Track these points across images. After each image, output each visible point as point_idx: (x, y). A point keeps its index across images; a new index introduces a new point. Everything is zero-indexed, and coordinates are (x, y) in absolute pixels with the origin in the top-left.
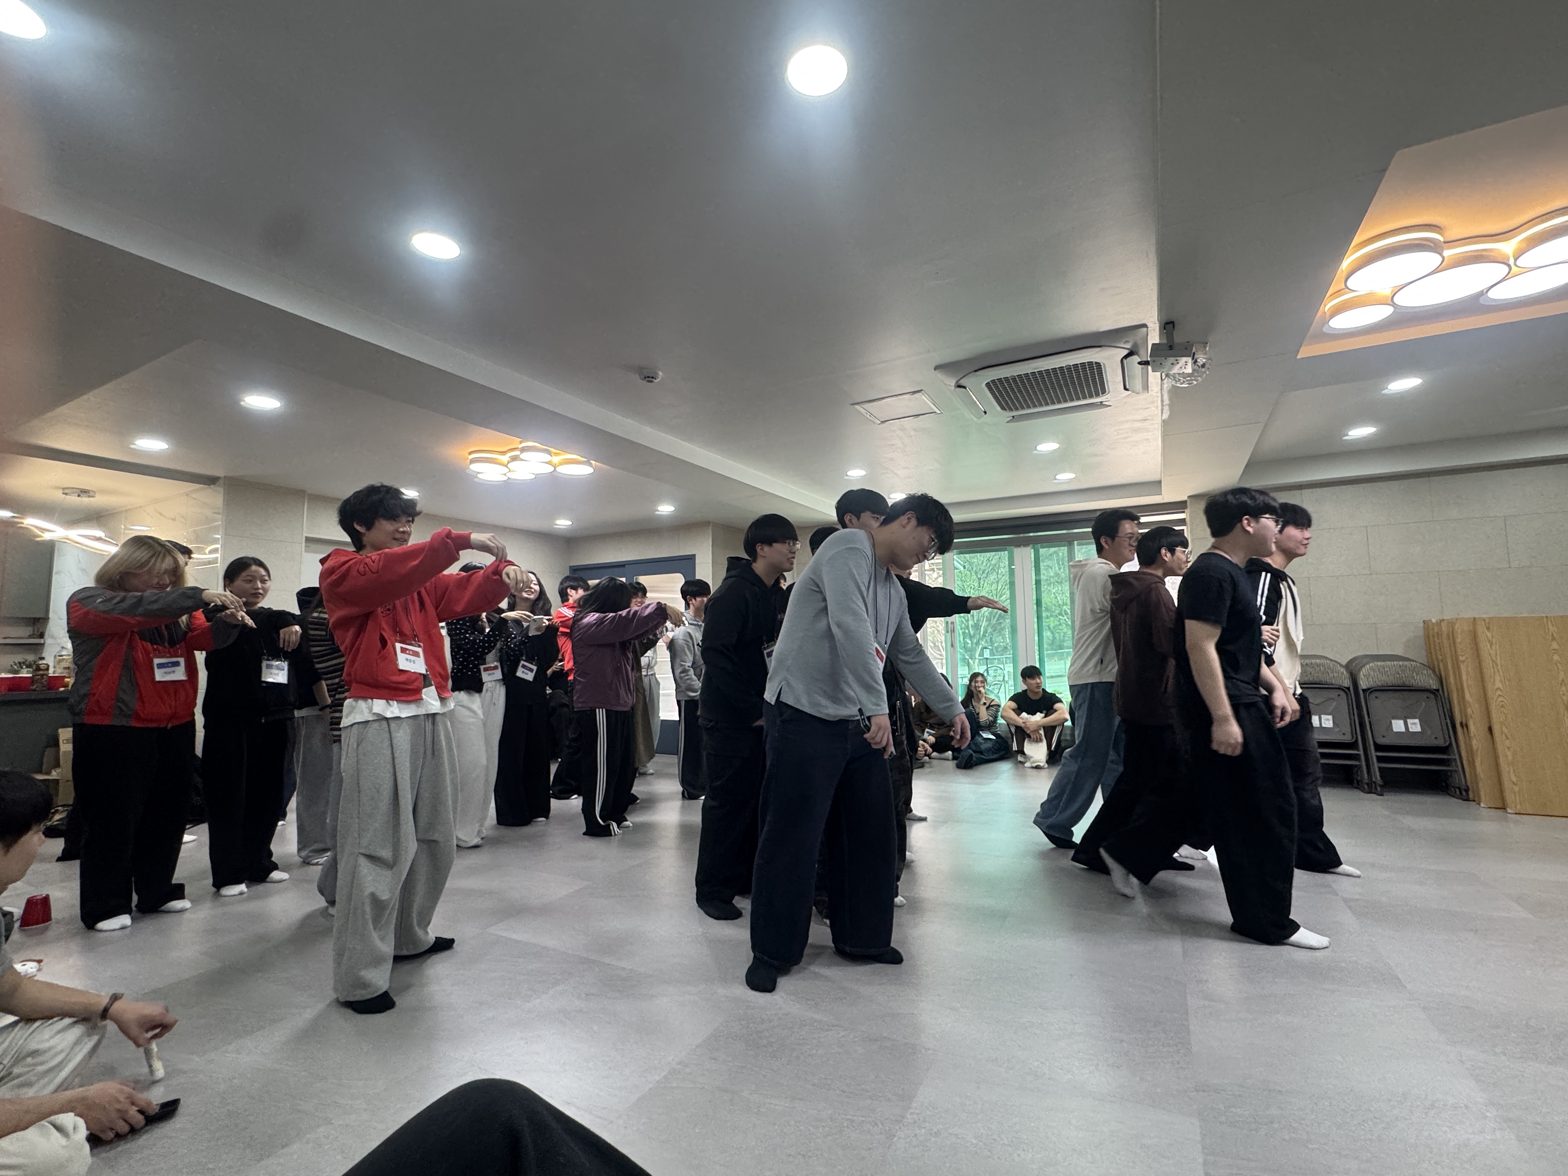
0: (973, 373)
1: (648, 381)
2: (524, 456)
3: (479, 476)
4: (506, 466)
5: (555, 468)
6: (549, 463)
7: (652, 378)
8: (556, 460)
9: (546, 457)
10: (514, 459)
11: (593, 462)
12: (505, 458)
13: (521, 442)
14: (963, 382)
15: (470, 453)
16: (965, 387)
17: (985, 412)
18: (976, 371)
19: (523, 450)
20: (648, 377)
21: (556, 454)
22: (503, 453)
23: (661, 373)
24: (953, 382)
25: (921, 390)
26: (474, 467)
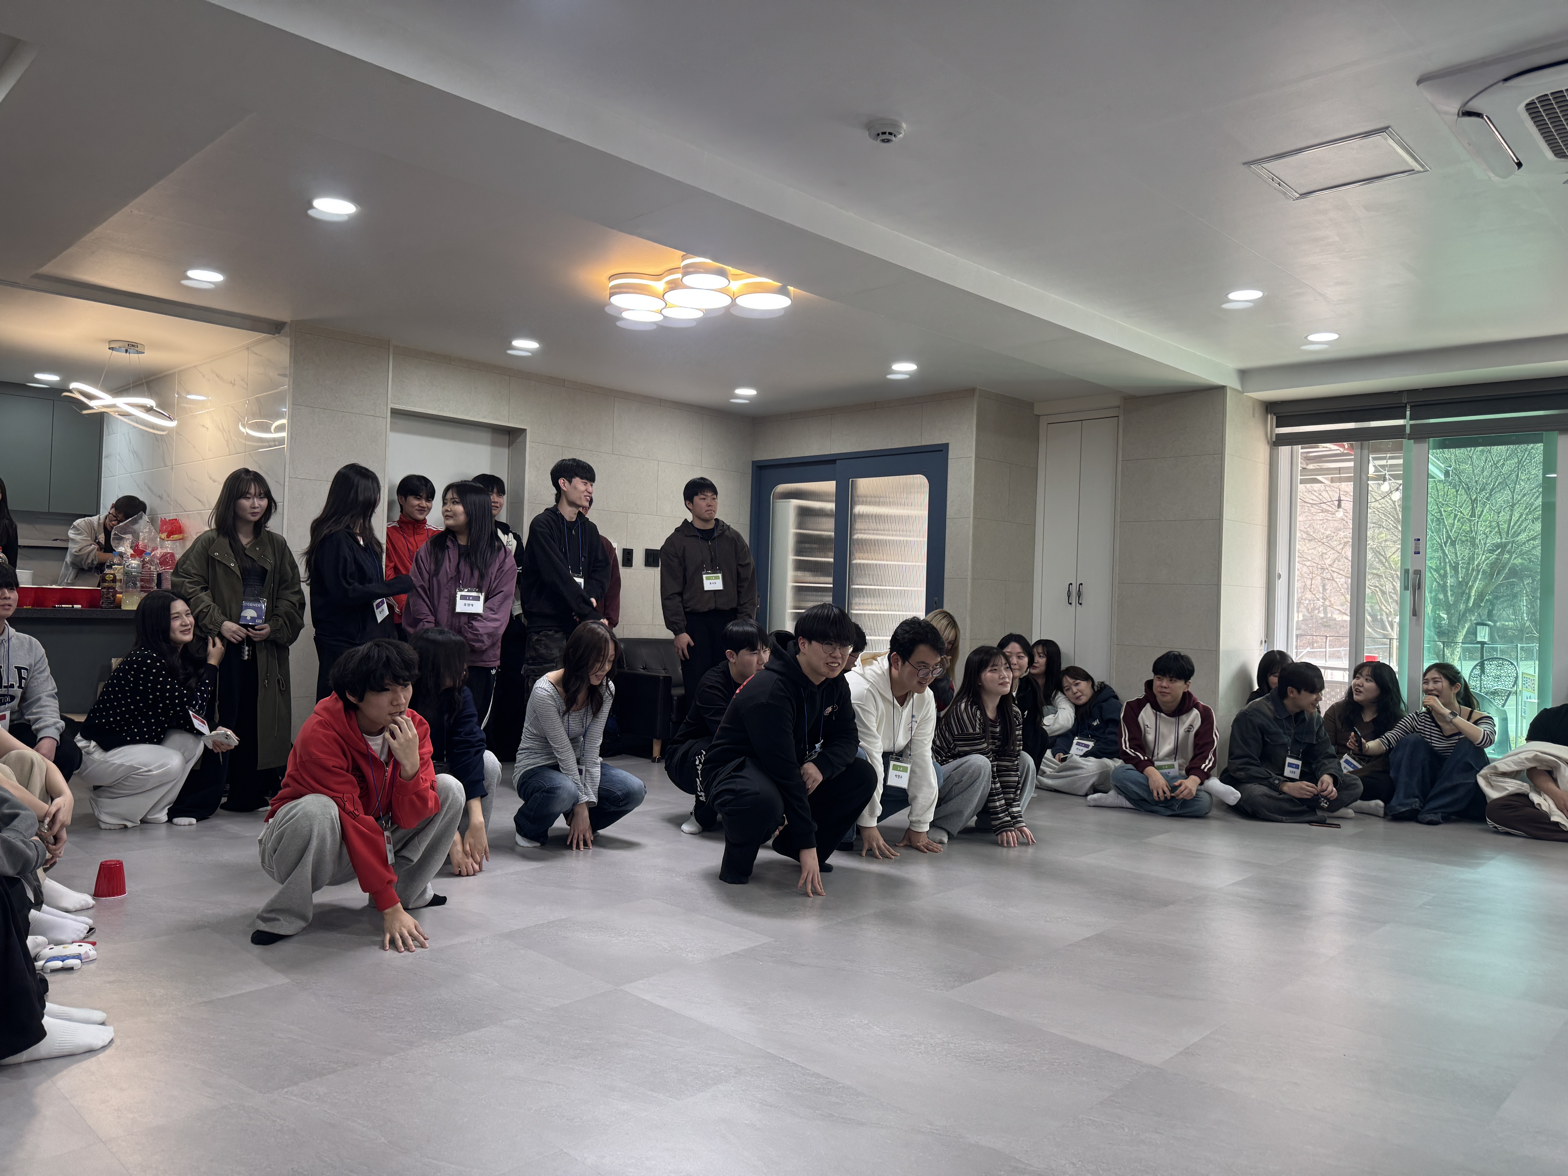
0: (1501, 84)
1: (883, 141)
2: (688, 280)
3: (625, 315)
4: (662, 297)
5: (734, 300)
6: (723, 291)
7: (890, 134)
8: (735, 286)
9: (720, 281)
10: (674, 285)
11: (791, 288)
12: (659, 286)
13: (684, 258)
14: (1474, 106)
15: (612, 277)
16: (1479, 115)
17: (1519, 165)
18: (1506, 80)
19: (687, 271)
20: (884, 133)
21: (736, 277)
22: (658, 277)
23: (904, 125)
24: (1454, 107)
25: (1387, 128)
26: (617, 300)
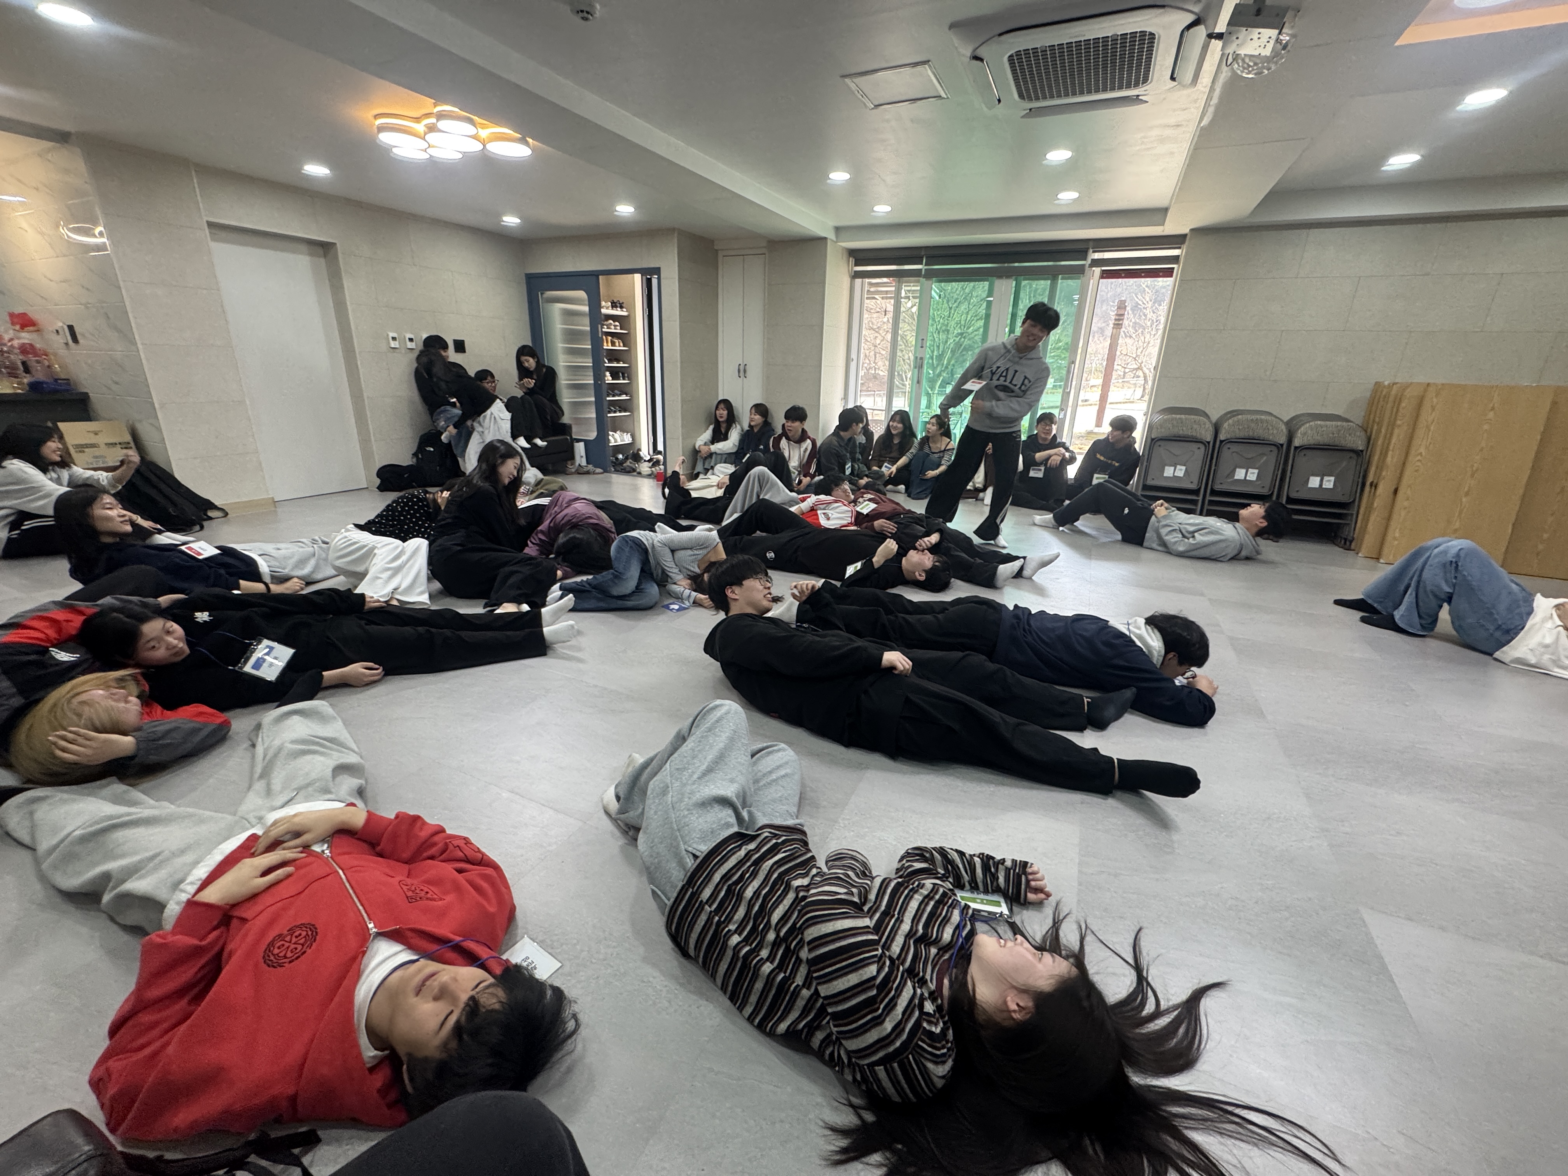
0: (996, 38)
1: (583, 18)
2: (442, 124)
3: (395, 150)
4: (424, 139)
5: (484, 146)
6: (475, 137)
7: (588, 13)
8: (484, 133)
9: (470, 129)
10: (432, 129)
11: (530, 140)
12: (420, 128)
13: (435, 105)
14: (981, 52)
15: (376, 117)
16: (982, 60)
17: (999, 101)
18: (1000, 35)
19: (441, 116)
20: (582, 11)
21: (483, 127)
22: (417, 120)
23: (598, 6)
24: (968, 53)
25: (929, 61)
26: (385, 138)
